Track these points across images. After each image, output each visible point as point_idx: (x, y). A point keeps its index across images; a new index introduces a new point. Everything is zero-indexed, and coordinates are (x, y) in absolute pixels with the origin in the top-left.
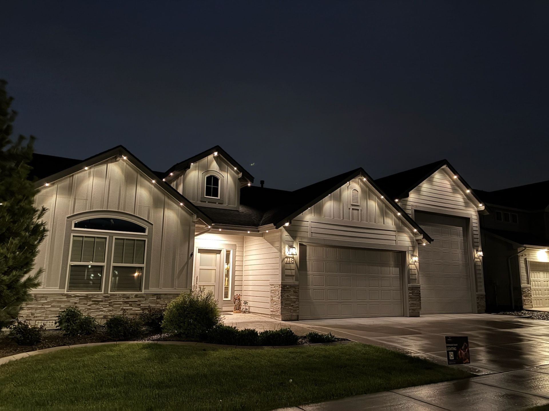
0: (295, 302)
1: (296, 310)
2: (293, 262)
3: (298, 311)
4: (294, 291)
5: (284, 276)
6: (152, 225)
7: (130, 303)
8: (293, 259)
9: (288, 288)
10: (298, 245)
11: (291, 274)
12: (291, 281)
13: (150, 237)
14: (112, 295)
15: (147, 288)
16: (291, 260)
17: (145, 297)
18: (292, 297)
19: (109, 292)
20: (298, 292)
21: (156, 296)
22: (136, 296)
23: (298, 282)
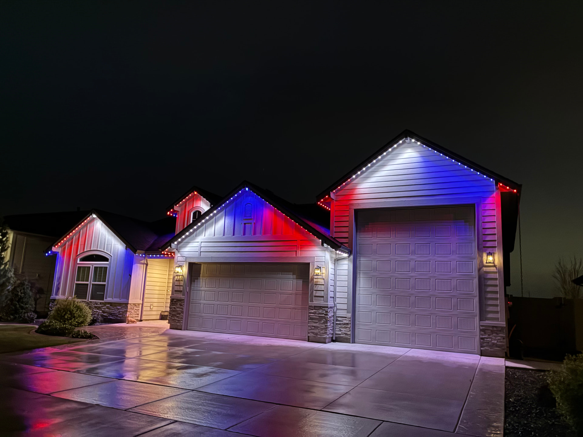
0: (180, 314)
1: (180, 321)
2: (182, 279)
3: (182, 322)
4: (180, 304)
5: (174, 291)
6: (111, 256)
7: (97, 307)
8: (182, 277)
9: (175, 302)
10: (187, 263)
11: (179, 290)
12: (180, 296)
13: (110, 264)
14: (91, 302)
15: (106, 298)
16: (180, 278)
17: (105, 304)
18: (178, 309)
19: (90, 300)
20: (183, 305)
21: (110, 304)
22: (101, 303)
23: (184, 296)
